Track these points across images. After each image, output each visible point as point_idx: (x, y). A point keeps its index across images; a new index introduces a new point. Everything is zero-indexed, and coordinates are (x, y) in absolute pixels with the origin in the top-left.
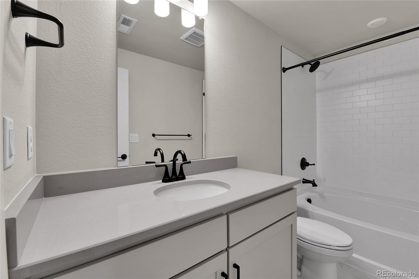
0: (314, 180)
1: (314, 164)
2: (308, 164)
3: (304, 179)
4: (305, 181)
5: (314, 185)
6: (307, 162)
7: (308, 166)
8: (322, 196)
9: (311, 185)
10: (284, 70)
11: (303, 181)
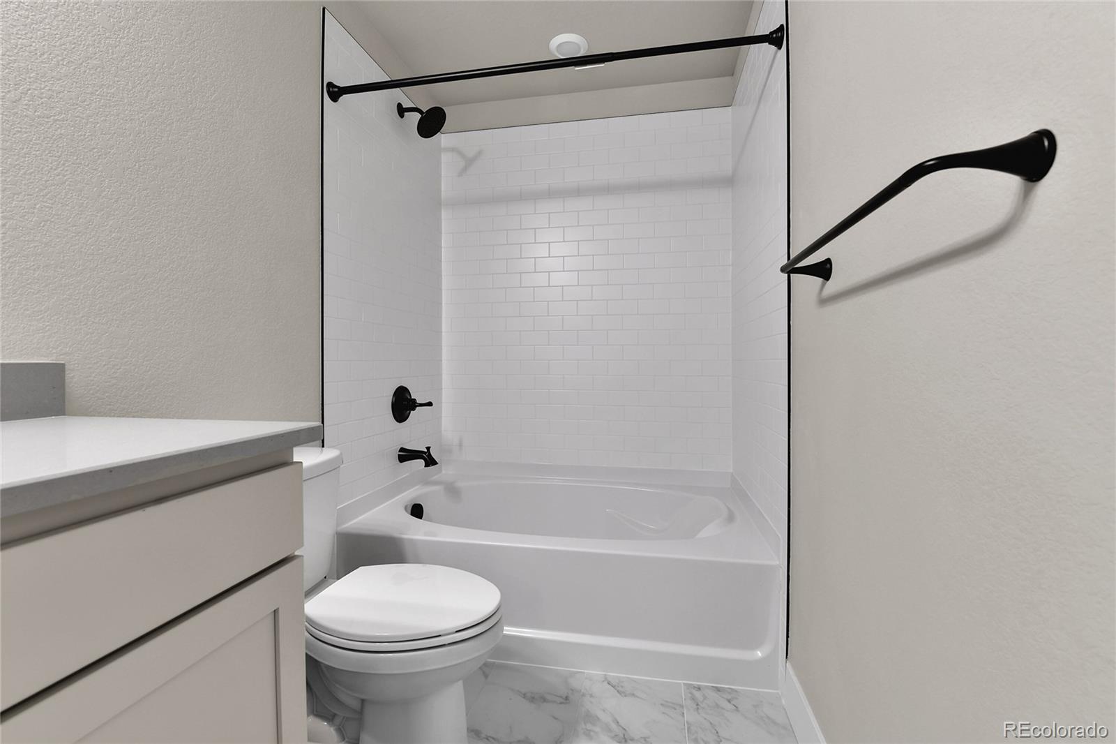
0: (428, 448)
1: (430, 404)
2: (413, 405)
3: (402, 450)
4: (406, 455)
5: (430, 462)
6: (413, 398)
7: (414, 410)
8: (453, 491)
9: (422, 462)
10: (335, 92)
11: (399, 455)
